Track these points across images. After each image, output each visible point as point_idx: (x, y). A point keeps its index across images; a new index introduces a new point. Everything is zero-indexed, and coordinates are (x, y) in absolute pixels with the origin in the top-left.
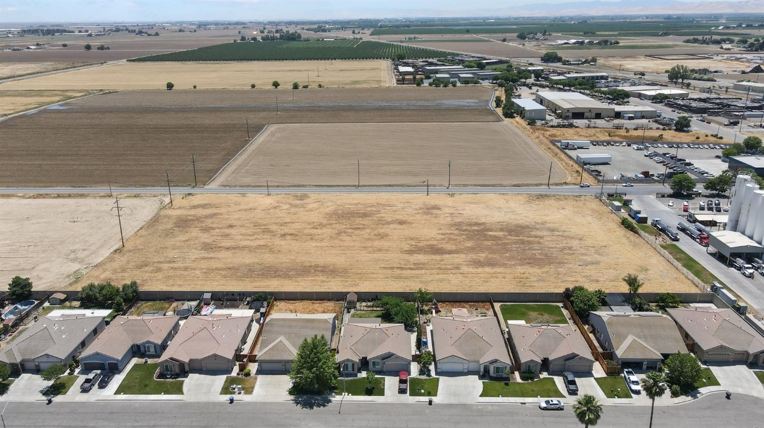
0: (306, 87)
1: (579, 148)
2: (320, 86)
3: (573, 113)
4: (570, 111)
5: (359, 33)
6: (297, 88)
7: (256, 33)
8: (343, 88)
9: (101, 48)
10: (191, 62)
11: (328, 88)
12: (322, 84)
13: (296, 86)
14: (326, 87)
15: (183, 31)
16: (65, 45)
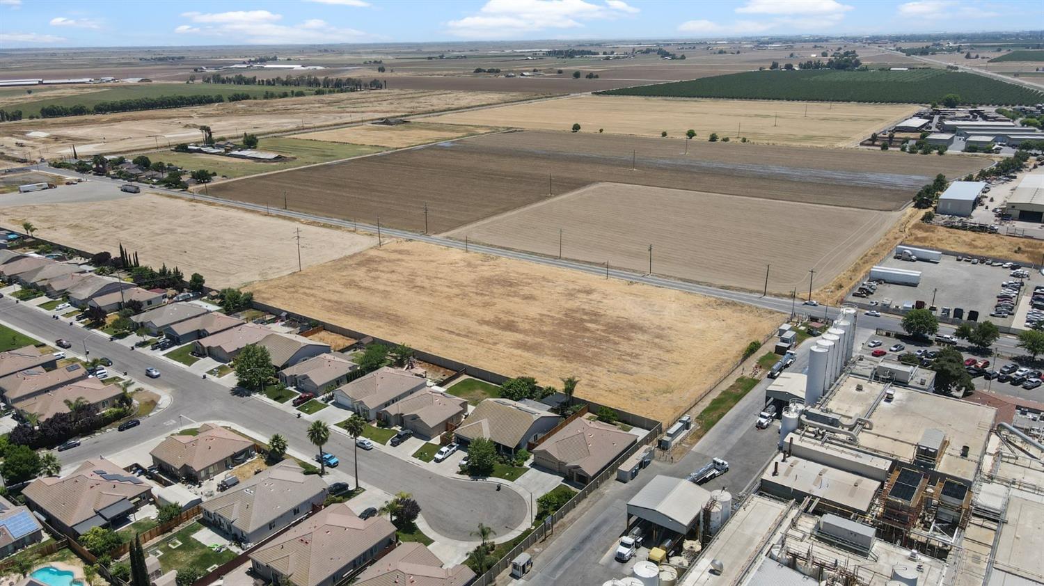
0: (726, 140)
1: (919, 259)
2: (744, 140)
3: (1021, 211)
4: (1016, 208)
5: (977, 57)
6: (715, 141)
7: (815, 56)
8: (773, 144)
9: (590, 76)
10: (655, 98)
11: (754, 143)
12: (748, 138)
13: (713, 138)
14: (752, 141)
15: (725, 52)
16: (560, 72)
